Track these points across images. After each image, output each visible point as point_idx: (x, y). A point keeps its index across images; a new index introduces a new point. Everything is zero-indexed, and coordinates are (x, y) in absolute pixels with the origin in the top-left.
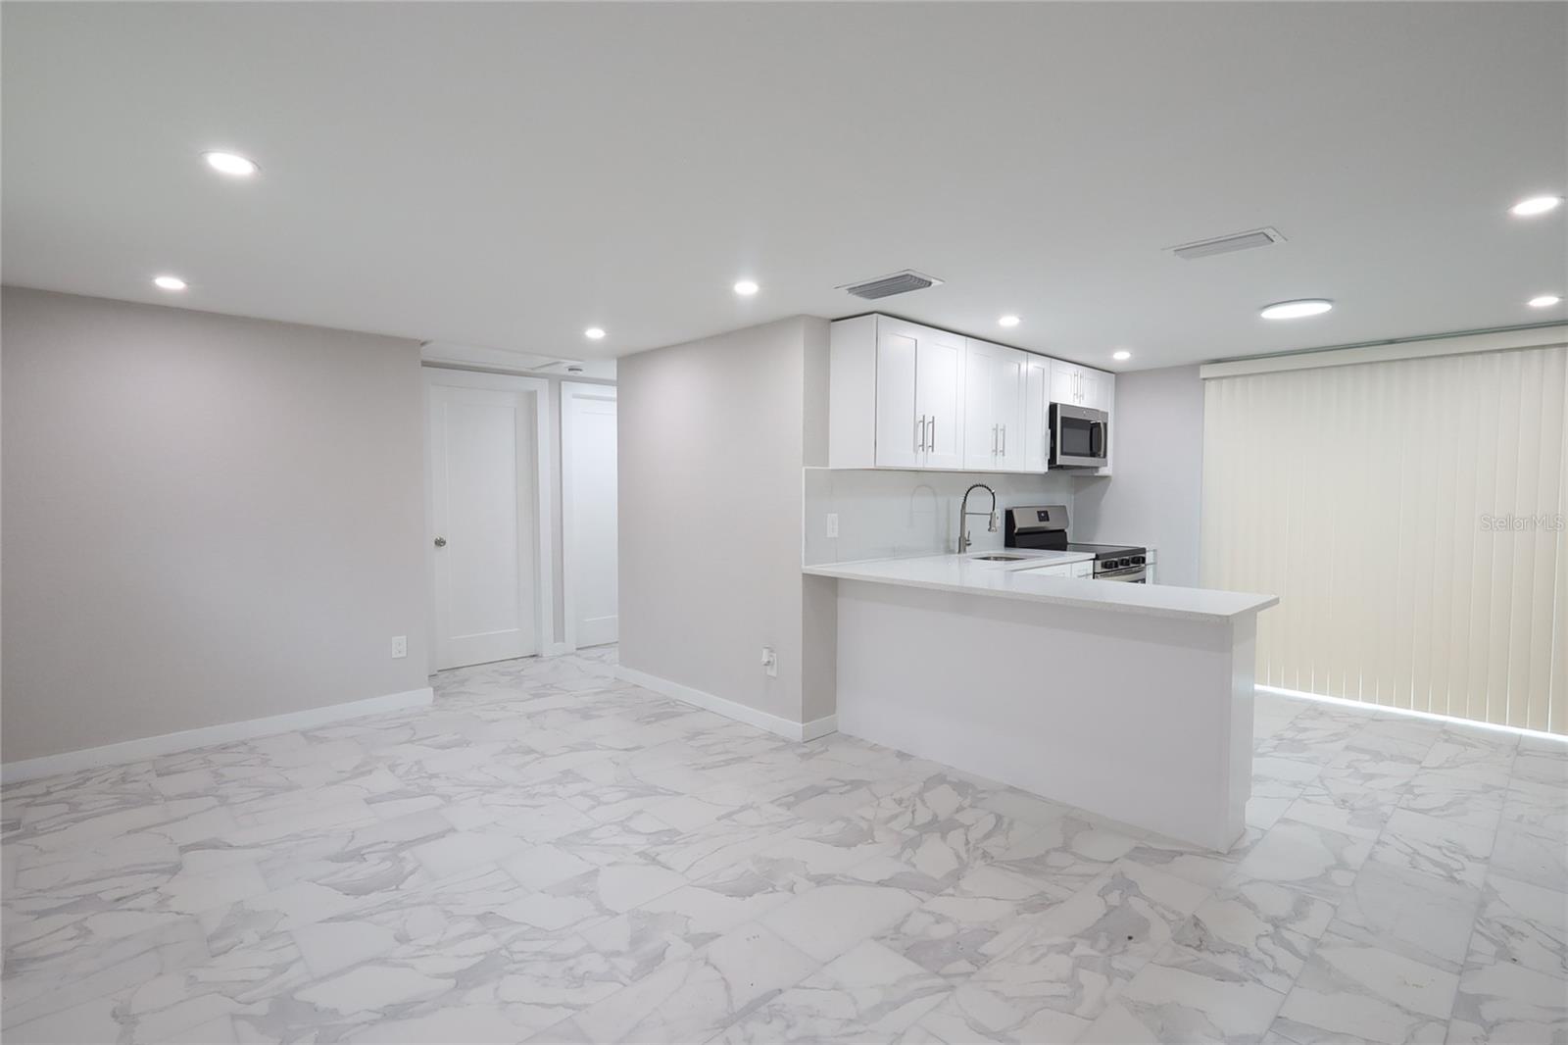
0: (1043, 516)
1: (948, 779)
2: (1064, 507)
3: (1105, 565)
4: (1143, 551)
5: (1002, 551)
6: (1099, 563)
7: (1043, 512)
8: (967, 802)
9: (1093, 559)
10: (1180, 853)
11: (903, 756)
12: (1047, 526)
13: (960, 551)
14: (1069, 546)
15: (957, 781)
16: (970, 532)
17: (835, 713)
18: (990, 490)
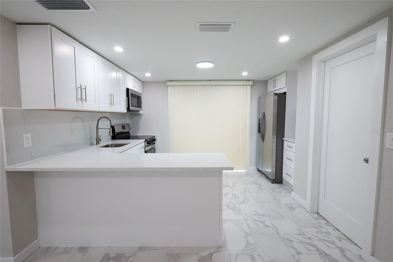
0: (124, 127)
1: (111, 256)
2: (129, 124)
3: (147, 143)
4: (155, 136)
5: (111, 142)
9: (145, 142)
10: (211, 255)
11: (83, 250)
12: (125, 131)
13: (97, 144)
14: (131, 137)
15: (115, 255)
16: (100, 136)
17: (37, 239)
18: (109, 119)
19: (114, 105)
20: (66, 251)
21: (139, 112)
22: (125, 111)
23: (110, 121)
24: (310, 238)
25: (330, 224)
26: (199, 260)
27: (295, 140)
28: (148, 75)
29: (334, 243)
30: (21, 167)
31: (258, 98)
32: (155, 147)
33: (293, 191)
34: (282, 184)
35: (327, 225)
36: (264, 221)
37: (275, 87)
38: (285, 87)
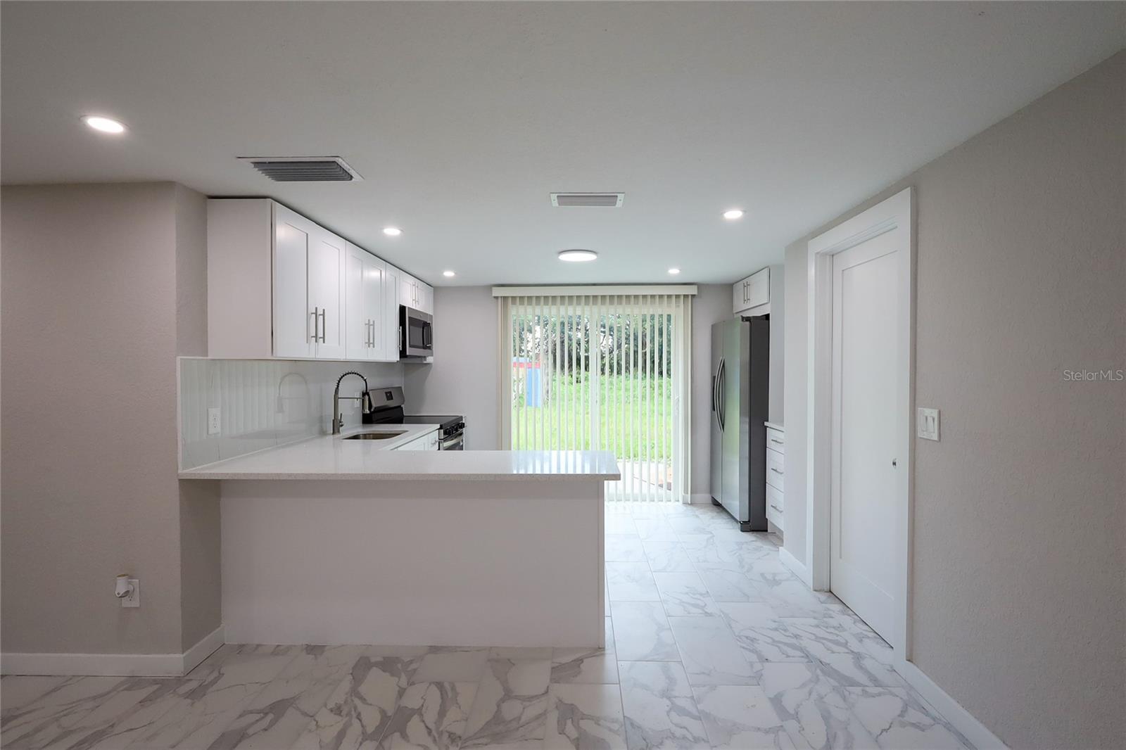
0: (389, 396)
1: (373, 660)
2: (401, 387)
3: (445, 433)
4: (462, 417)
5: (361, 430)
6: (442, 431)
7: (388, 392)
8: (403, 681)
9: (438, 429)
10: (581, 660)
11: (313, 650)
12: (392, 404)
13: (334, 433)
14: (404, 418)
15: (382, 660)
16: (341, 415)
17: (219, 626)
18: (362, 377)
19: (374, 347)
20: (278, 651)
21: (425, 360)
22: (395, 357)
23: (365, 380)
24: (796, 636)
25: (850, 612)
26: (553, 668)
27: (783, 426)
28: (449, 274)
29: (845, 645)
30: (212, 472)
31: (712, 326)
32: (461, 444)
33: (782, 546)
34: (765, 533)
35: (843, 613)
36: (703, 605)
37: (747, 300)
38: (767, 303)
